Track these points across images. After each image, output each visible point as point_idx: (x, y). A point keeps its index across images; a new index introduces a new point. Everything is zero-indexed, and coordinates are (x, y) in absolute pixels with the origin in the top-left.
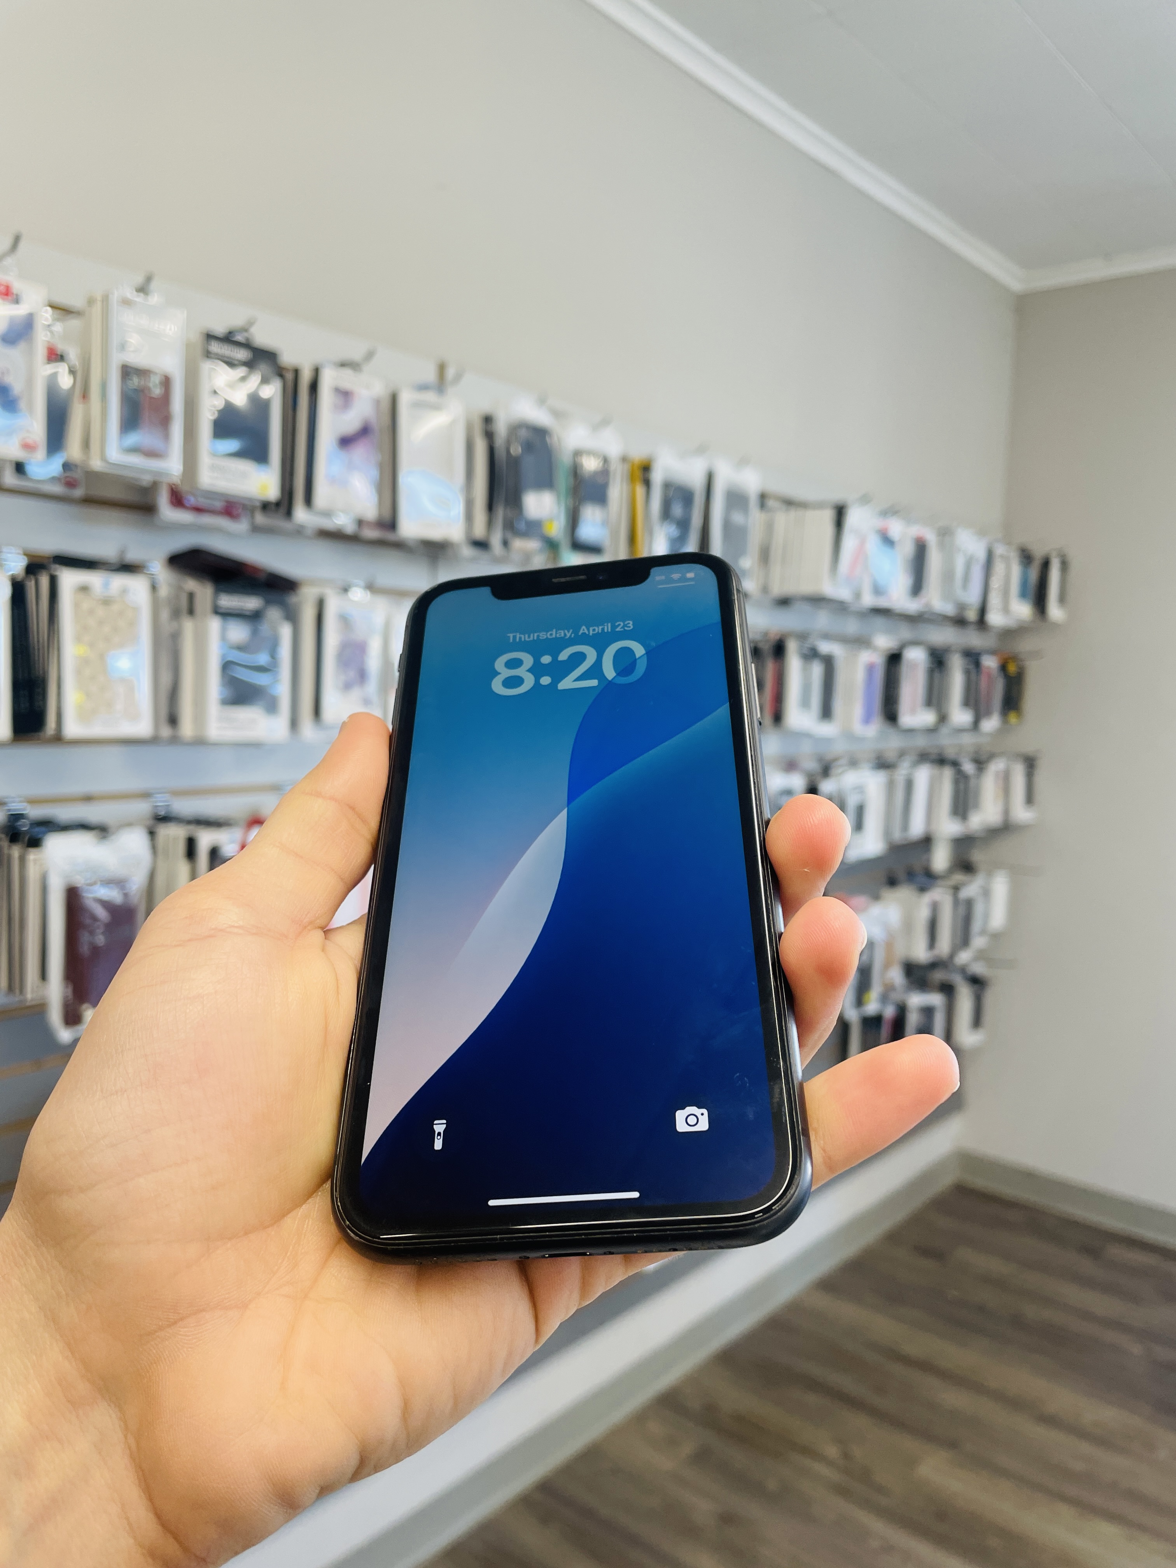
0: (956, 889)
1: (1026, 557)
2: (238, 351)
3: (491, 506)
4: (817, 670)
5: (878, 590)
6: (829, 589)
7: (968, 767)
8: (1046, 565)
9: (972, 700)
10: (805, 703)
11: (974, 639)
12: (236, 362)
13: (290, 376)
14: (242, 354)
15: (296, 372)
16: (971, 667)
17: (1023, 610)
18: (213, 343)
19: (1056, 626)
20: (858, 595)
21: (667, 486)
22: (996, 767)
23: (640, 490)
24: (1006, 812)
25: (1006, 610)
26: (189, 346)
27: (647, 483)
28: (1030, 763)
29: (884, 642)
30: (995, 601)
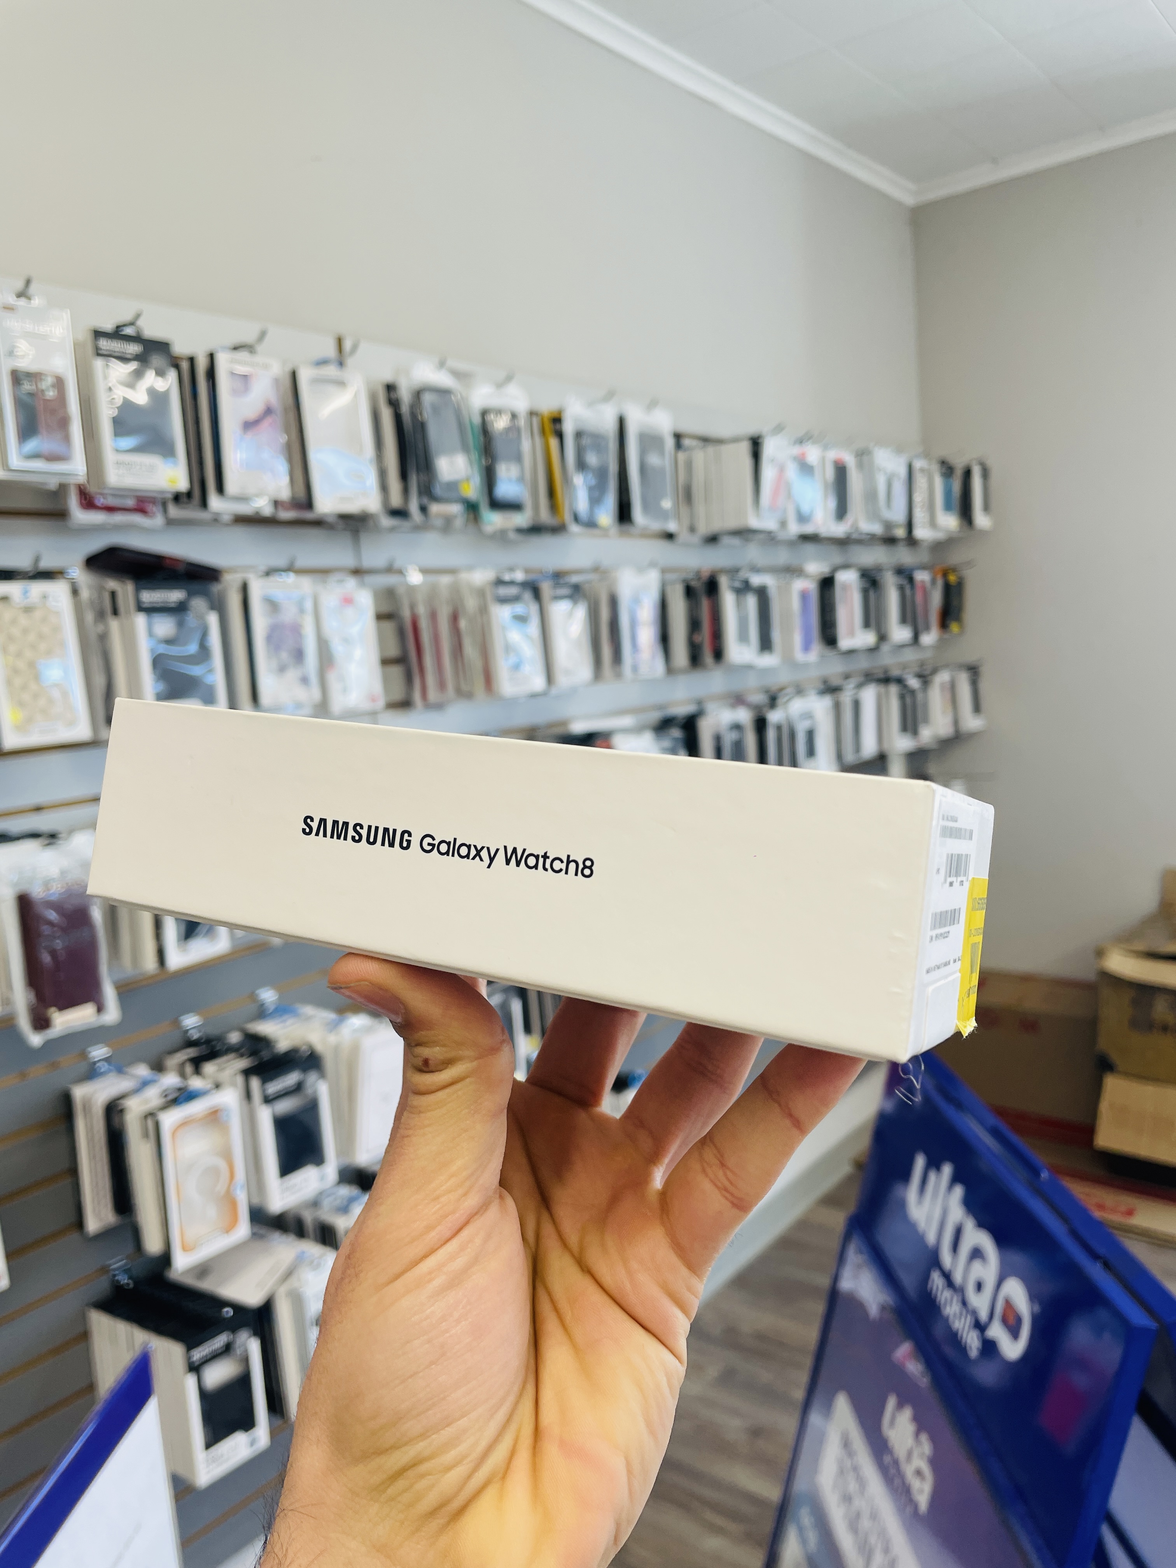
1: (947, 469)
2: (128, 346)
3: (404, 476)
4: (751, 602)
5: (802, 518)
6: (754, 522)
7: (913, 683)
8: (967, 474)
9: (909, 616)
10: (743, 637)
11: (905, 556)
12: (129, 356)
13: (185, 365)
14: (134, 349)
15: (192, 360)
16: (905, 582)
17: (950, 522)
18: (101, 341)
19: (984, 533)
20: (783, 524)
21: (579, 435)
22: (941, 679)
23: (554, 442)
24: (956, 722)
25: (933, 523)
26: (77, 346)
27: (560, 435)
28: (974, 671)
29: (816, 568)
30: (920, 515)
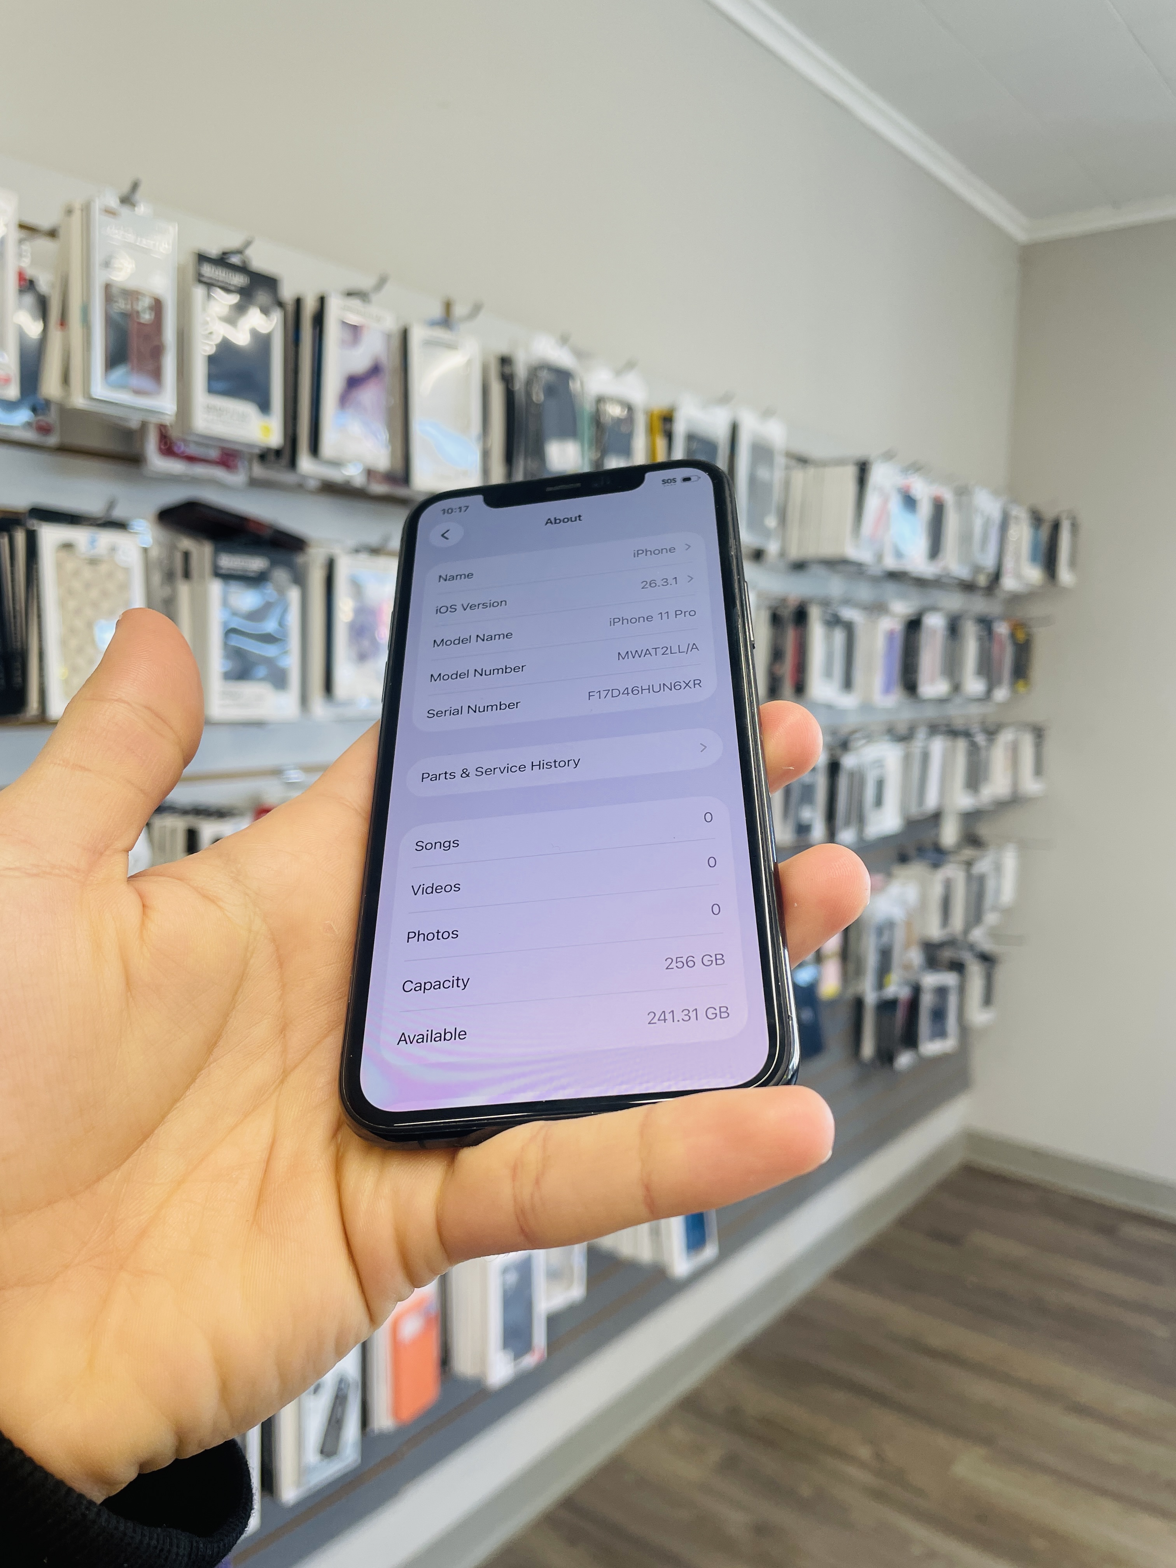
0: (969, 864)
1: (1037, 519)
3: (509, 461)
4: (839, 636)
5: (899, 555)
6: (850, 551)
7: (980, 739)
8: (1056, 526)
9: (985, 668)
10: (828, 672)
11: (985, 606)
15: (298, 305)
16: (985, 633)
17: (1034, 574)
19: (1065, 590)
20: (879, 557)
22: (1006, 737)
23: (662, 440)
24: (1015, 783)
25: (1019, 574)
27: (669, 434)
28: (1039, 733)
29: (900, 608)
30: (1009, 564)
